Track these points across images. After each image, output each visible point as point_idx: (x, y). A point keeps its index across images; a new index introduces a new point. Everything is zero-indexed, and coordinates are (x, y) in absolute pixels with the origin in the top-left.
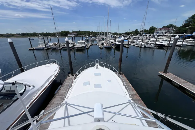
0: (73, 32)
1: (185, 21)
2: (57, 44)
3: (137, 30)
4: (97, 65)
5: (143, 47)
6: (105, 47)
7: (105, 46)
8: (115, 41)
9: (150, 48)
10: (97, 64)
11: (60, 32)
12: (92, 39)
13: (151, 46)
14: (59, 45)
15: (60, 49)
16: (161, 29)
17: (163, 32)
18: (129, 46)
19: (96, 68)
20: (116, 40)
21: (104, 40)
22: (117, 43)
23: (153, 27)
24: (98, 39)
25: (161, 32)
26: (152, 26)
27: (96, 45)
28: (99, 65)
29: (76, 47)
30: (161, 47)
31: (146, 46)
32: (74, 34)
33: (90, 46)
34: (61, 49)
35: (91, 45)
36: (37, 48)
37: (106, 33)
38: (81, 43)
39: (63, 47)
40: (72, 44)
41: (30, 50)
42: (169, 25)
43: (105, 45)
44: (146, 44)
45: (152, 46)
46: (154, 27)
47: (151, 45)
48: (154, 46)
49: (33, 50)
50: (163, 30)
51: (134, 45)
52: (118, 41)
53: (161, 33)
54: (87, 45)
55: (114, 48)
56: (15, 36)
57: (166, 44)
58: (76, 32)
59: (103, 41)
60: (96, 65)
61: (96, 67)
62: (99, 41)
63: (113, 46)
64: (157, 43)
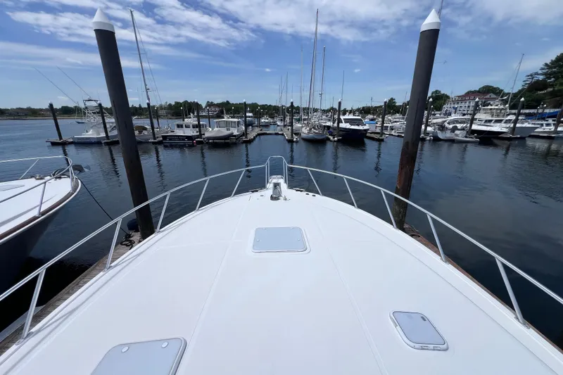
0: (210, 105)
1: (531, 75)
2: (146, 129)
3: (392, 99)
4: (276, 185)
5: (428, 138)
6: (305, 140)
7: (303, 135)
8: (340, 121)
9: (452, 141)
10: (275, 181)
12: (263, 121)
13: (457, 135)
14: (153, 129)
15: (153, 143)
17: (469, 107)
18: (383, 137)
20: (342, 117)
21: (299, 120)
22: (343, 125)
23: (440, 92)
24: (281, 120)
25: (463, 105)
26: (437, 91)
27: (277, 134)
31: (441, 135)
32: (213, 109)
33: (256, 136)
35: (259, 135)
38: (228, 125)
39: (165, 137)
41: (54, 144)
43: (305, 131)
44: (439, 129)
45: (460, 135)
46: (442, 92)
47: (457, 132)
48: (466, 137)
49: (64, 144)
51: (397, 134)
52: (347, 121)
53: (463, 108)
54: (245, 134)
55: (335, 141)
56: (39, 114)
57: (505, 130)
59: (297, 125)
62: (285, 126)
63: (331, 138)
64: (474, 127)
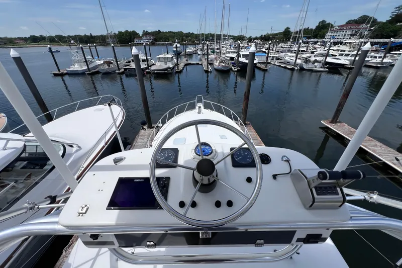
0: (146, 34)
1: (399, 7)
2: (112, 63)
3: (288, 28)
4: (200, 107)
5: (296, 68)
6: (216, 70)
7: (215, 67)
8: (239, 56)
9: (311, 71)
10: (199, 105)
11: (117, 33)
12: (187, 51)
13: (316, 67)
14: (117, 64)
15: (119, 73)
16: (342, 28)
17: (345, 35)
18: (269, 67)
19: (198, 113)
20: (241, 53)
21: (213, 52)
22: (242, 59)
23: (325, 21)
24: (201, 50)
25: (341, 33)
26: (323, 21)
27: (198, 64)
28: (202, 108)
29: (153, 68)
30: (335, 69)
31: (305, 67)
32: (149, 38)
33: (184, 66)
34: (123, 73)
35: (186, 65)
36: (71, 71)
37: (219, 37)
38: (165, 60)
39: (125, 69)
40: (146, 63)
41: (56, 75)
42: (361, 17)
43: (216, 64)
44: (305, 62)
45: (318, 67)
46: (327, 22)
47: (316, 64)
48: (321, 68)
49: (62, 75)
50: (347, 29)
51: (278, 64)
52: (244, 56)
53: (340, 37)
54: (177, 64)
55: (235, 71)
56: (15, 43)
57: (347, 62)
58: (152, 34)
59: (212, 56)
60: (197, 108)
61: (197, 110)
62: (203, 55)
63: (233, 68)
64: (329, 60)
